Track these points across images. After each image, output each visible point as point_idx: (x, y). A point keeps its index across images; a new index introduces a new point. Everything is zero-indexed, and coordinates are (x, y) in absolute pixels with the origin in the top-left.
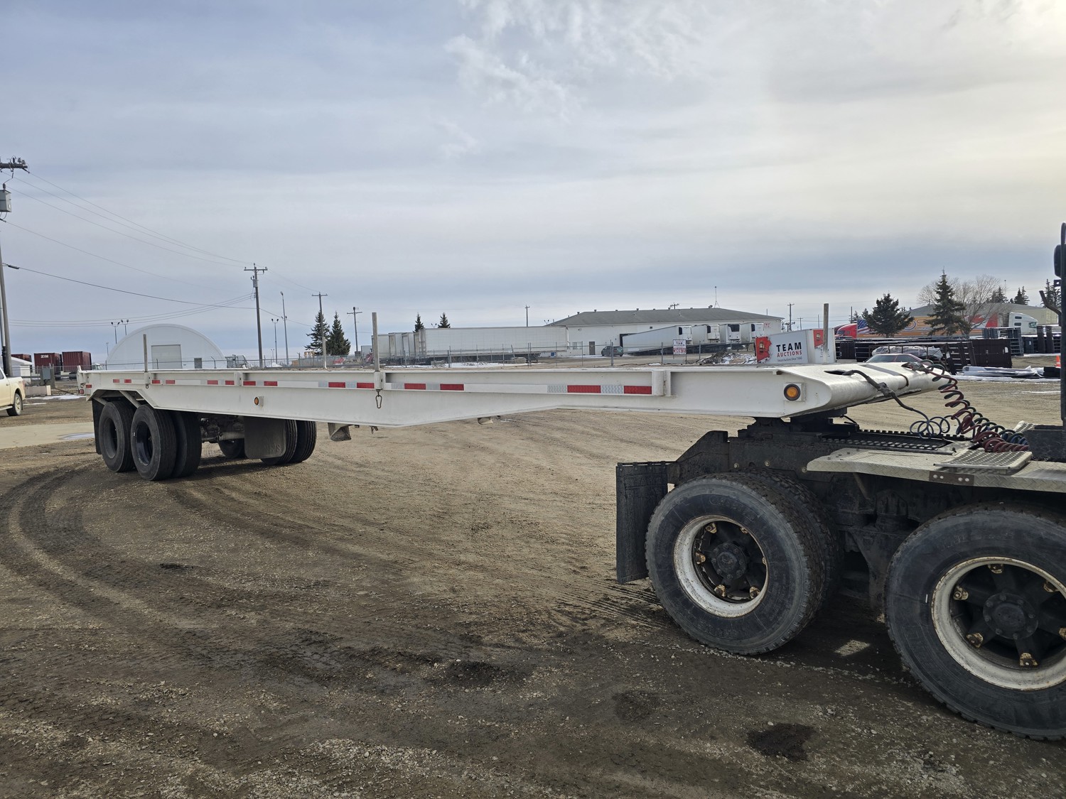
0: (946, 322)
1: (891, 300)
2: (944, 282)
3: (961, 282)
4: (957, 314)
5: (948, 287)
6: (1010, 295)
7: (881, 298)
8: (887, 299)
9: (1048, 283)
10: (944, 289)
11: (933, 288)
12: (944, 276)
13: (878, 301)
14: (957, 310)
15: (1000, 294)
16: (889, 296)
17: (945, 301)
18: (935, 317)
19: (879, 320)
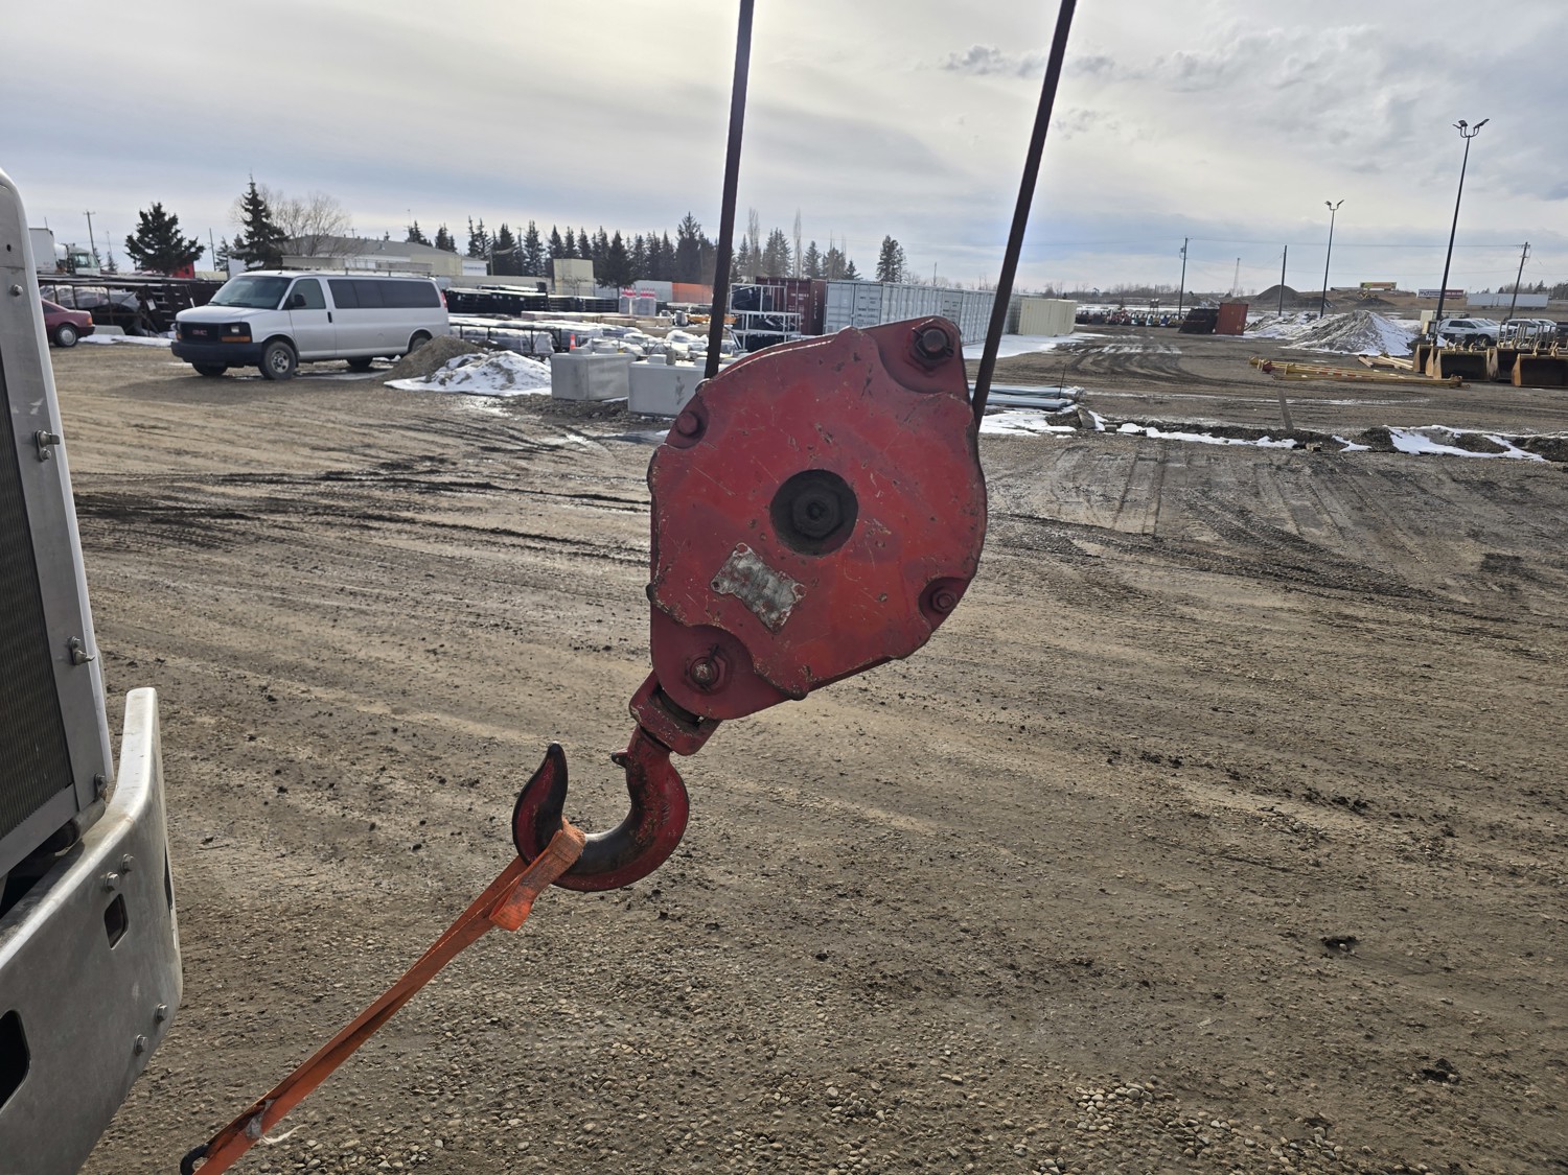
1: (164, 214)
2: (253, 191)
5: (261, 203)
8: (158, 212)
10: (255, 205)
12: (253, 184)
13: (141, 213)
14: (277, 240)
16: (160, 206)
17: (259, 224)
18: (247, 250)
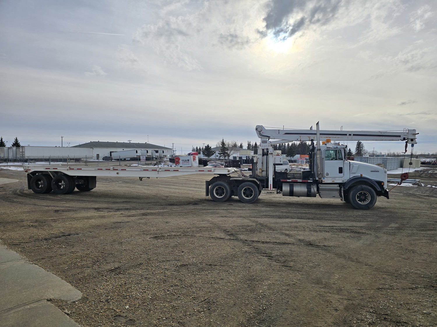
0: (224, 154)
2: (223, 141)
3: (227, 142)
4: (226, 151)
5: (224, 143)
6: (239, 144)
7: (206, 145)
8: (208, 146)
9: (248, 142)
10: (223, 144)
11: (220, 143)
12: (223, 140)
14: (226, 150)
15: (236, 144)
17: (223, 147)
18: (221, 152)
19: (206, 152)
